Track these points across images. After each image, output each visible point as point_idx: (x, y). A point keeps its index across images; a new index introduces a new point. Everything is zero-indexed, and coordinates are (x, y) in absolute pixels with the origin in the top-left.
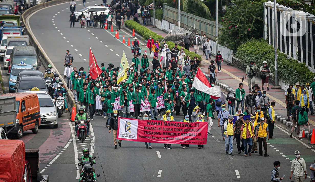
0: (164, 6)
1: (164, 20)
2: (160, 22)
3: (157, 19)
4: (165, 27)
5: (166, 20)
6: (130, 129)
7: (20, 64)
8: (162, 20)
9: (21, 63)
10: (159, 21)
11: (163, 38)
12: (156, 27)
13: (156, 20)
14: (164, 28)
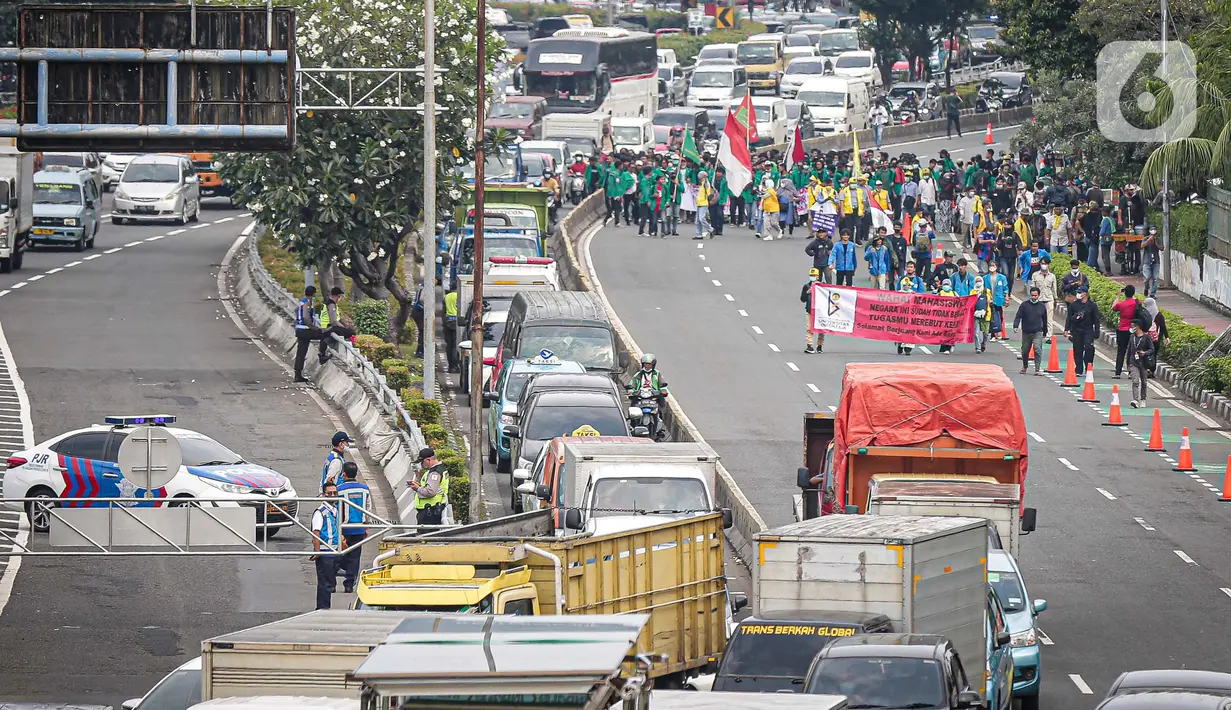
0: (1211, 193)
1: (1214, 255)
2: (1192, 264)
3: (1180, 250)
4: (1214, 287)
5: (1222, 258)
6: (838, 308)
7: (538, 359)
8: (1203, 257)
9: (542, 353)
10: (1189, 258)
11: (1210, 340)
12: (1175, 288)
13: (1174, 254)
14: (1211, 295)
